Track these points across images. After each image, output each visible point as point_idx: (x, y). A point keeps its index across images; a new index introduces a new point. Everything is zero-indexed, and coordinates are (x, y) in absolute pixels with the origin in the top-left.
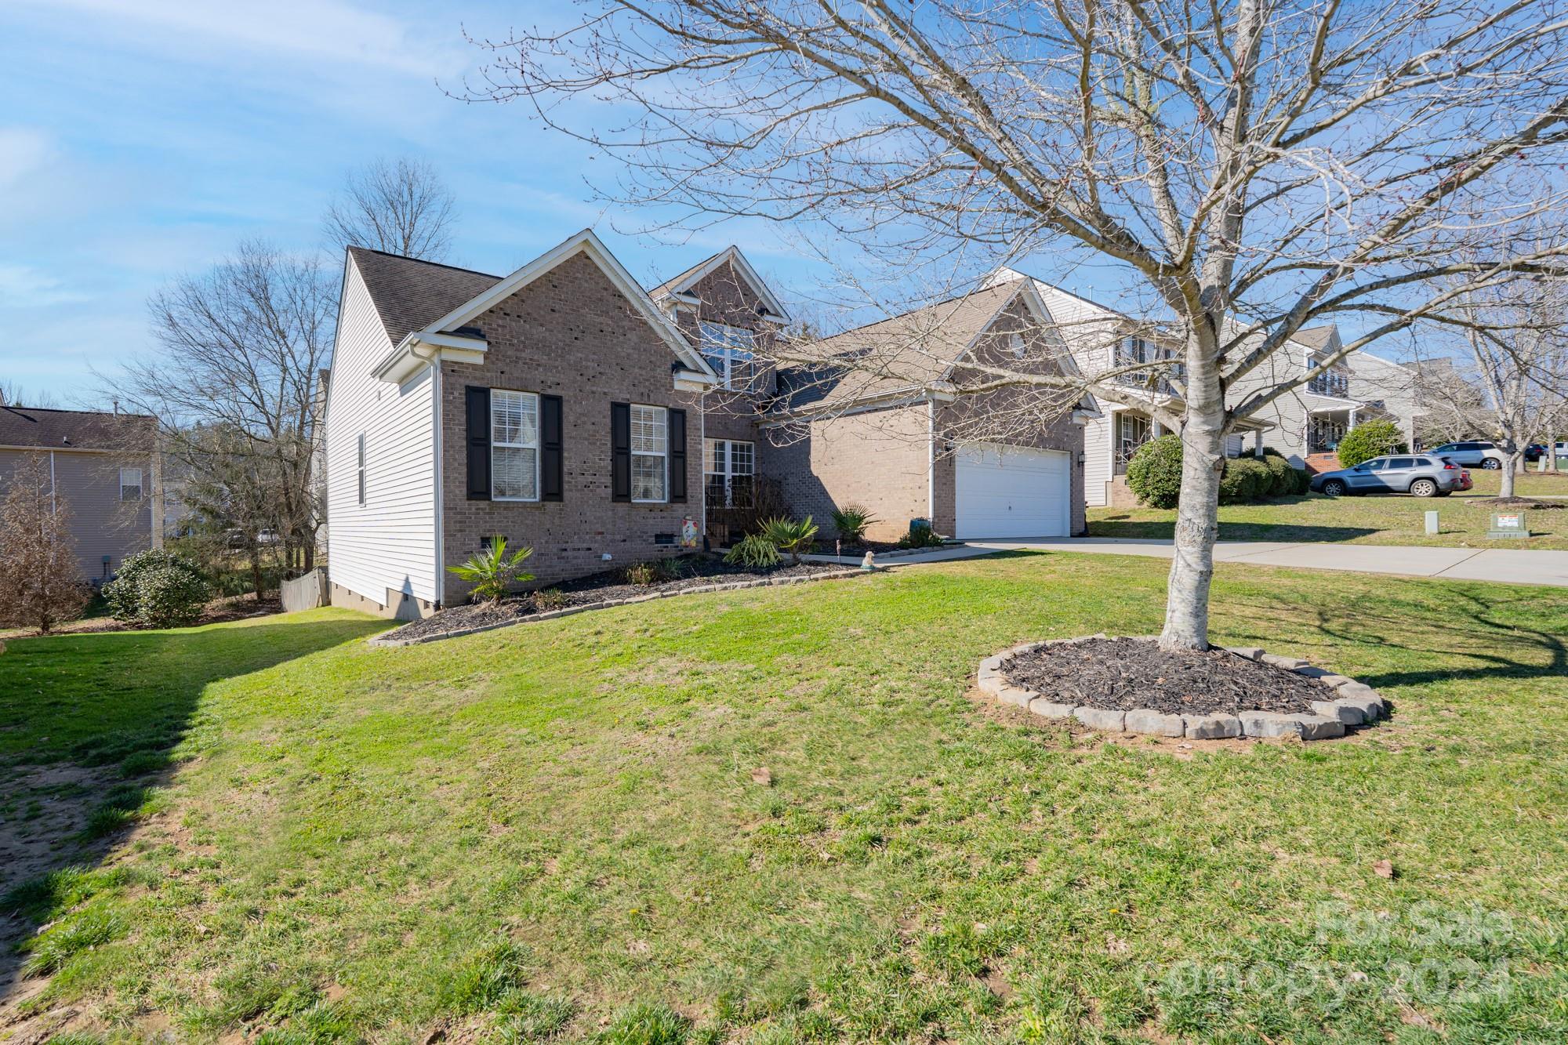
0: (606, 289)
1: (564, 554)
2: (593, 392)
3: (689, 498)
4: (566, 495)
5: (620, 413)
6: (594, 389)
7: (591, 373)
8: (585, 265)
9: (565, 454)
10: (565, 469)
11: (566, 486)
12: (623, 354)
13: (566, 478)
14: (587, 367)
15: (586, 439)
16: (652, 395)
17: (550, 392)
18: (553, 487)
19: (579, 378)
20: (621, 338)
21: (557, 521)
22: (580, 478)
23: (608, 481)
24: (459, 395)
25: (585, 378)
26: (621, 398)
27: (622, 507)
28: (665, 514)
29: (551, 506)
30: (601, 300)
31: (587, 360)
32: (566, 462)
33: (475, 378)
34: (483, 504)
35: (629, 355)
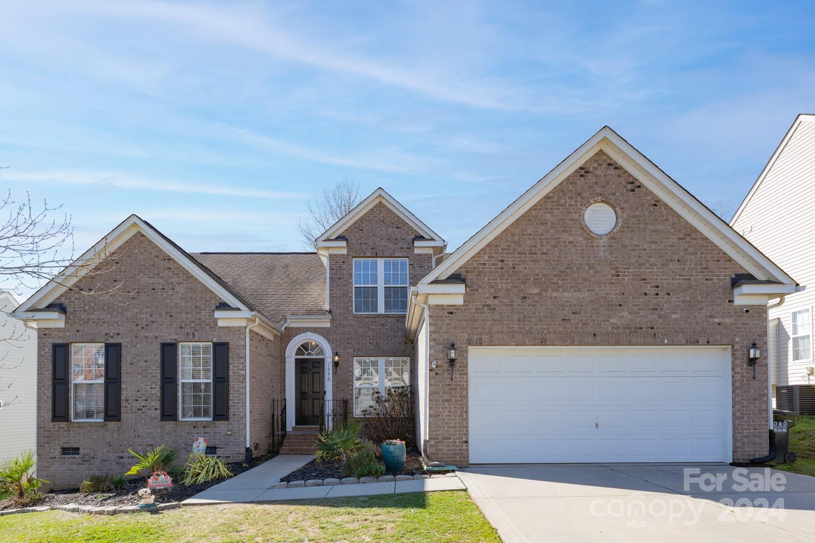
0: (157, 257)
1: (121, 460)
2: (146, 337)
3: (231, 416)
4: (124, 416)
5: (169, 352)
6: (147, 334)
7: (144, 322)
8: (141, 241)
9: (123, 386)
10: (123, 397)
11: (123, 410)
12: (172, 304)
13: (123, 404)
14: (141, 319)
15: (139, 373)
16: (196, 334)
17: (112, 341)
18: (112, 411)
19: (134, 328)
20: (170, 292)
21: (116, 436)
22: (135, 404)
23: (158, 404)
24: (48, 350)
25: (139, 327)
26: (169, 339)
27: (169, 425)
28: (208, 430)
29: (112, 425)
30: (153, 265)
31: (141, 313)
32: (123, 392)
33: (59, 338)
34: (63, 424)
35: (176, 304)
